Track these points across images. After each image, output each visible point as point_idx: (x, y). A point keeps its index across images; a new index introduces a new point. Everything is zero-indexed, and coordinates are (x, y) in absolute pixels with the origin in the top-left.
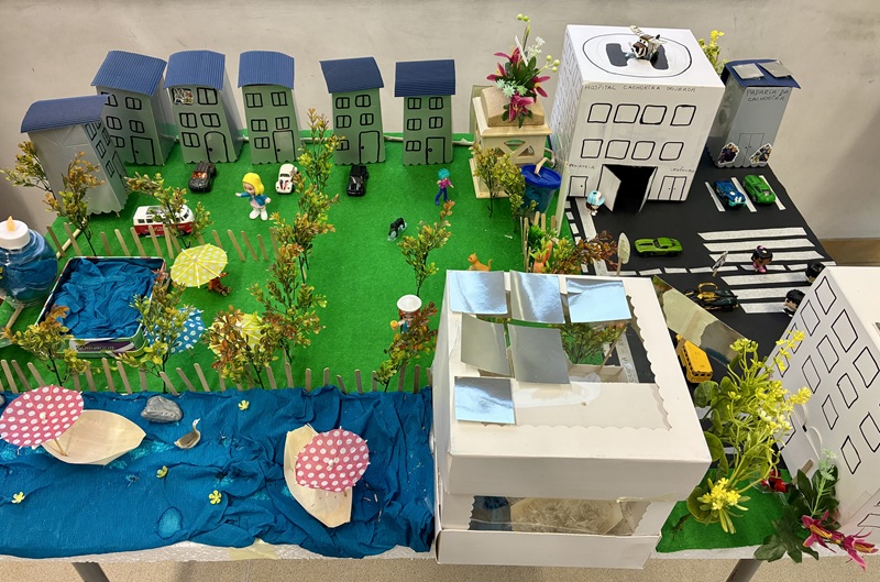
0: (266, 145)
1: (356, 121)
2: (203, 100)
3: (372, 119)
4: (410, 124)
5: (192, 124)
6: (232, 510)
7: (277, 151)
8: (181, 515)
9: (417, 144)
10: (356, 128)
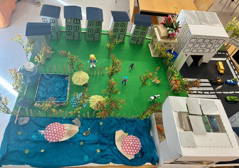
0: (91, 36)
1: (119, 30)
2: (75, 22)
3: (124, 30)
4: (135, 32)
5: (70, 29)
6: (103, 154)
7: (94, 38)
8: (89, 155)
9: (135, 38)
10: (119, 32)
